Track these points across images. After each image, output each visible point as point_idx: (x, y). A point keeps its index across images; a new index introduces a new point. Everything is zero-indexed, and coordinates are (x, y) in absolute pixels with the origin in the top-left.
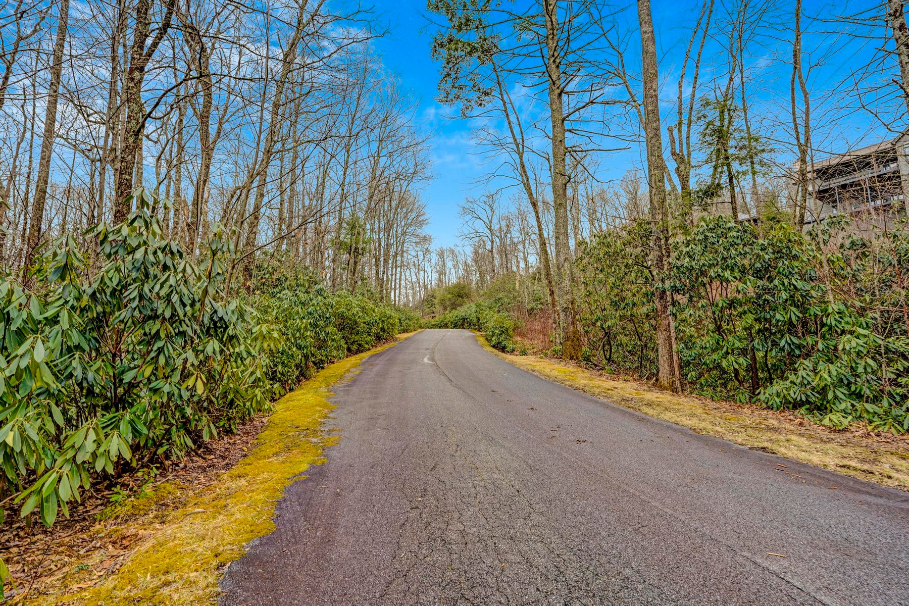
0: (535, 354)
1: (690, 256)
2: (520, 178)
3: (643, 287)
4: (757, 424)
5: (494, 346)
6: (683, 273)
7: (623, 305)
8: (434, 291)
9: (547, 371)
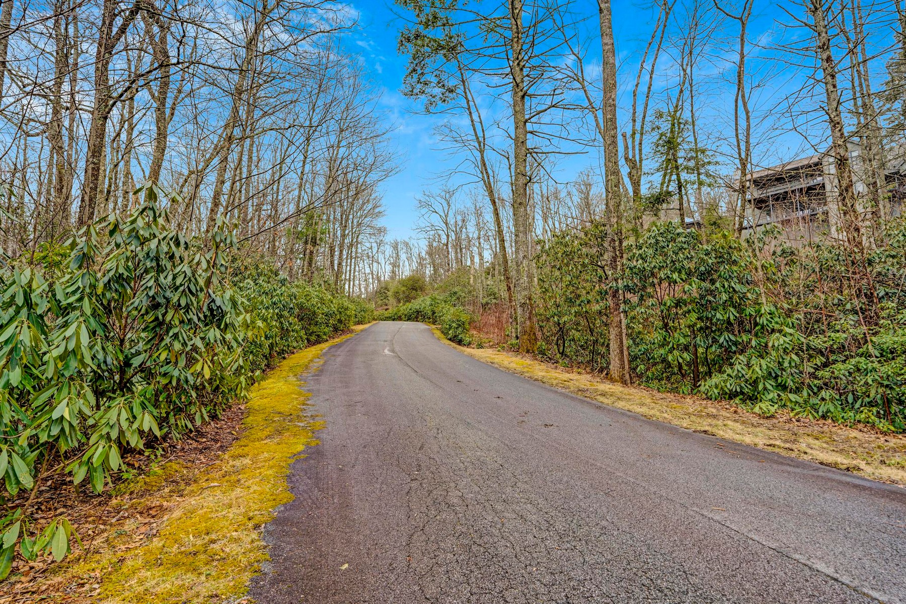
0: (491, 347)
1: (642, 259)
2: (480, 176)
3: (597, 285)
4: (699, 412)
5: (450, 339)
6: (635, 273)
7: (578, 302)
8: (386, 282)
9: (506, 363)
